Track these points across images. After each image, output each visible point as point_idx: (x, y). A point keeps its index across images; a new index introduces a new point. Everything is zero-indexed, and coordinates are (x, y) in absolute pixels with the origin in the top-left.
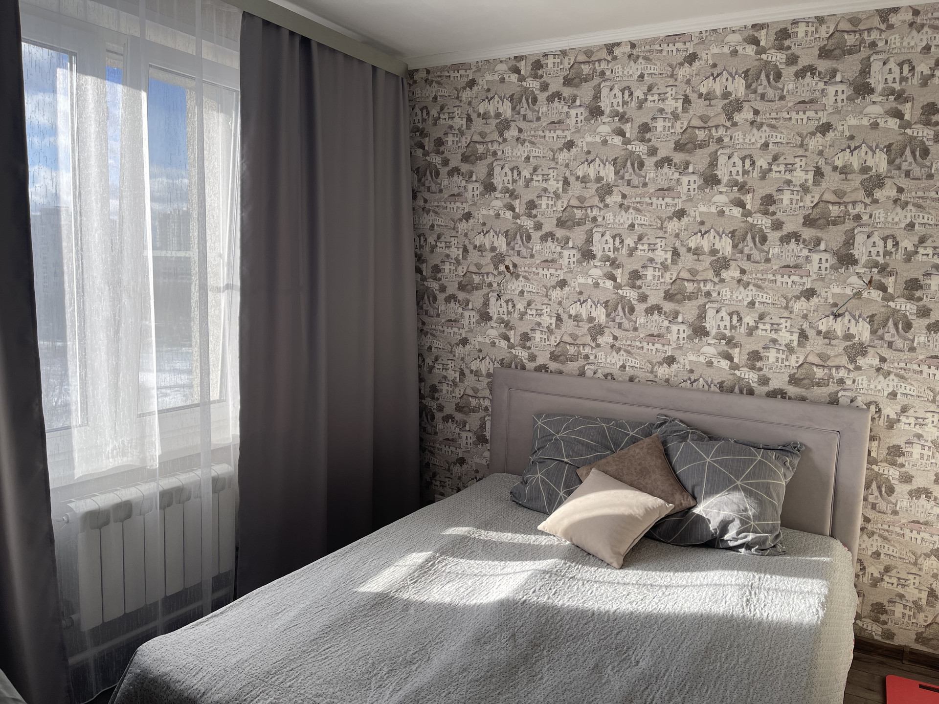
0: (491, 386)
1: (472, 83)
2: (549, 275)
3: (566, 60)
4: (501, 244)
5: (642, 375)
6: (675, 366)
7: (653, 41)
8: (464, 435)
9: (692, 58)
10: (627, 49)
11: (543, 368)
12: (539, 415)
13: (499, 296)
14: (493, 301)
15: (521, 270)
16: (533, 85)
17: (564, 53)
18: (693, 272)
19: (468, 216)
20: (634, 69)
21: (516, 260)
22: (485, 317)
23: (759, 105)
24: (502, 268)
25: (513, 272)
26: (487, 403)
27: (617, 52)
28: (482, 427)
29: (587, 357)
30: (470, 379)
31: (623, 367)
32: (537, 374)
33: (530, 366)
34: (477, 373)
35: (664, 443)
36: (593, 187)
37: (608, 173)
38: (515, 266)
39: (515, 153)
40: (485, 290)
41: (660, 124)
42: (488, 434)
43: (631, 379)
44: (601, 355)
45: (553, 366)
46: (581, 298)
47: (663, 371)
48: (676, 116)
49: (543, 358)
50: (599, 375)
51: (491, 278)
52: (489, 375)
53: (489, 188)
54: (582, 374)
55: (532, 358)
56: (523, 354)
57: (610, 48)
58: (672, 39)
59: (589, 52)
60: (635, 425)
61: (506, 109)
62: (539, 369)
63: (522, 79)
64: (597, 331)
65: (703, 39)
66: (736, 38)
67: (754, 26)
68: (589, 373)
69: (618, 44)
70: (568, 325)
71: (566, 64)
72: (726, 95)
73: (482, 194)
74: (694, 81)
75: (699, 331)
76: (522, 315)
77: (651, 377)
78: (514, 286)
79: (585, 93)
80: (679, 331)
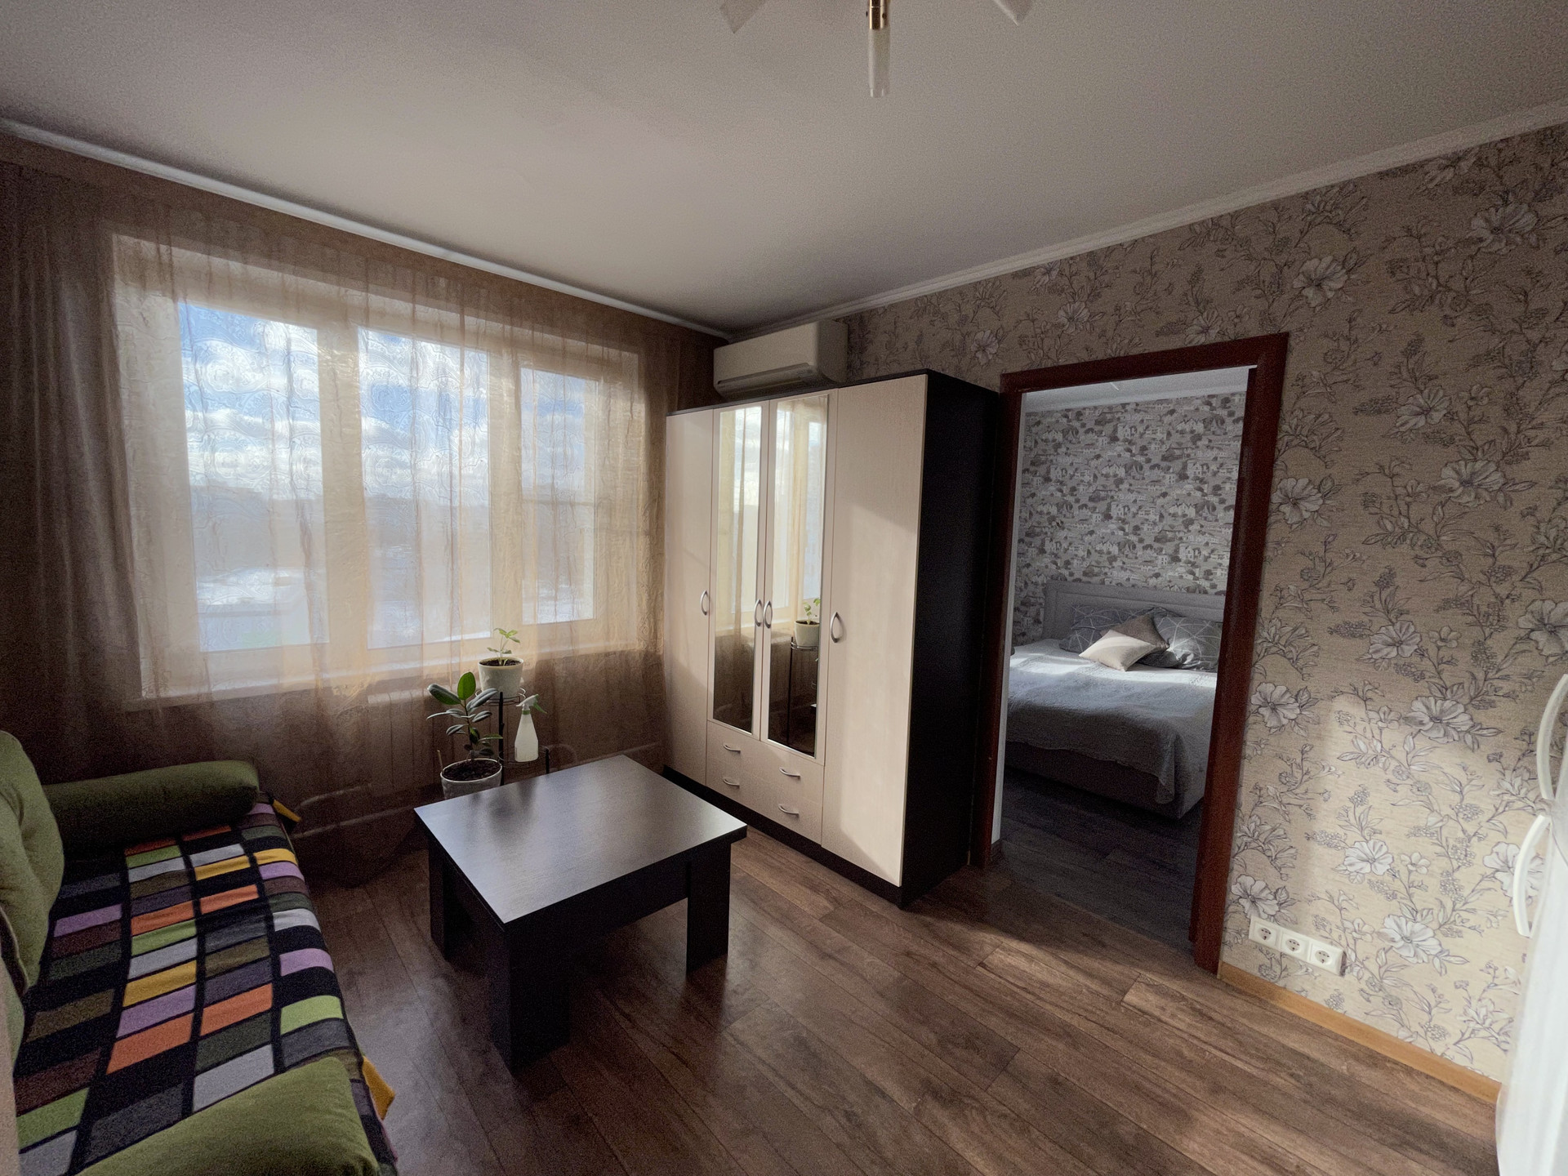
0: (1045, 592)
1: (1038, 423)
2: (1085, 527)
3: (1097, 412)
4: (1054, 510)
5: (1140, 584)
6: (1160, 579)
7: (1148, 403)
8: (1026, 619)
9: (1172, 412)
10: (1134, 406)
11: (1079, 580)
12: (1075, 606)
13: (1051, 540)
14: (1047, 542)
15: (1066, 525)
16: (1076, 424)
17: (1095, 408)
18: (1172, 527)
19: (1033, 495)
20: (1138, 417)
21: (1063, 520)
22: (1042, 551)
23: (1211, 437)
24: (1054, 524)
25: (1061, 526)
26: (1041, 601)
27: (1128, 408)
28: (1038, 614)
29: (1106, 574)
30: (1031, 587)
31: (1128, 579)
32: (1075, 584)
33: (1070, 579)
34: (1036, 584)
35: (1152, 619)
36: (1112, 480)
37: (1121, 472)
38: (1062, 522)
39: (1064, 461)
40: (1043, 536)
41: (1153, 446)
42: (1041, 619)
43: (1133, 586)
44: (1115, 573)
45: (1084, 579)
46: (1103, 540)
47: (1153, 581)
48: (1162, 442)
49: (1077, 575)
50: (1114, 584)
51: (1047, 529)
52: (1043, 584)
53: (1047, 479)
54: (1103, 583)
55: (1071, 574)
56: (1066, 573)
57: (1124, 405)
58: (1160, 402)
59: (1110, 408)
60: (1134, 610)
61: (1059, 437)
62: (1075, 581)
63: (1069, 421)
64: (1112, 559)
65: (1178, 401)
66: (1199, 401)
67: (1209, 396)
68: (1107, 583)
69: (1128, 404)
70: (1095, 556)
71: (1097, 413)
72: (1192, 432)
73: (1043, 483)
74: (1174, 423)
75: (1175, 559)
76: (1066, 550)
77: (1145, 585)
78: (1062, 534)
79: (1108, 429)
80: (1162, 559)
